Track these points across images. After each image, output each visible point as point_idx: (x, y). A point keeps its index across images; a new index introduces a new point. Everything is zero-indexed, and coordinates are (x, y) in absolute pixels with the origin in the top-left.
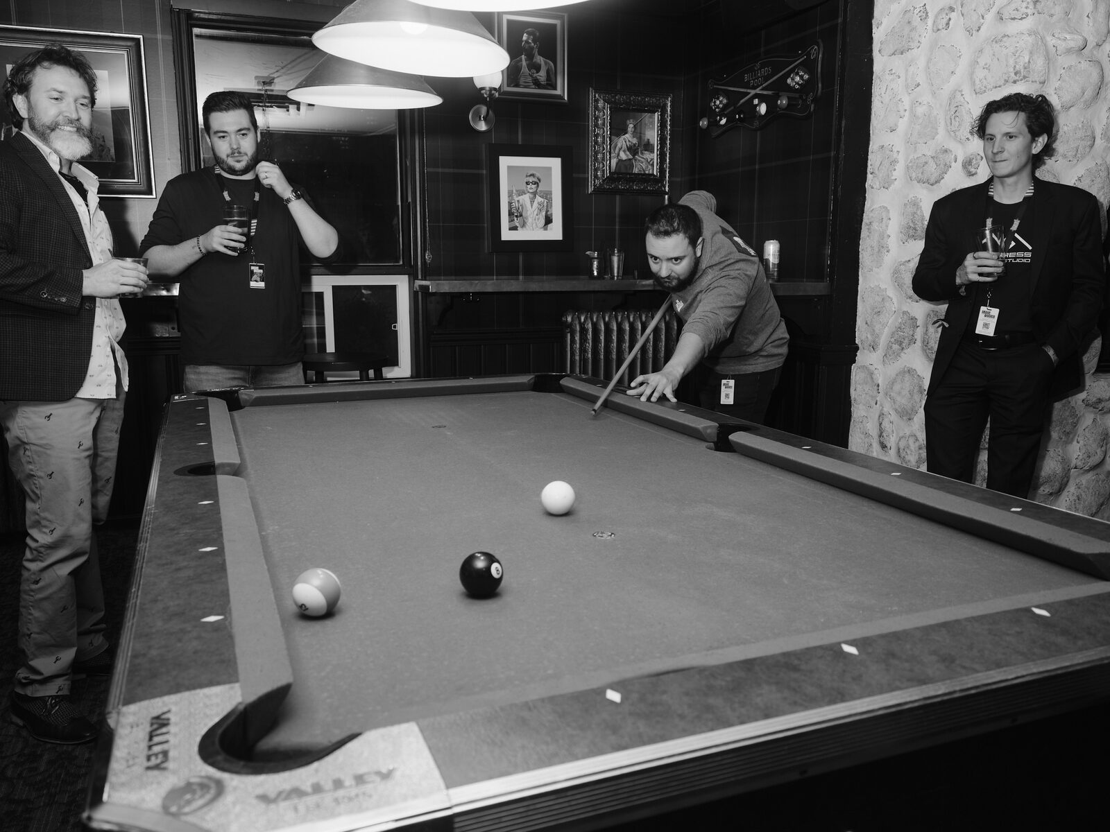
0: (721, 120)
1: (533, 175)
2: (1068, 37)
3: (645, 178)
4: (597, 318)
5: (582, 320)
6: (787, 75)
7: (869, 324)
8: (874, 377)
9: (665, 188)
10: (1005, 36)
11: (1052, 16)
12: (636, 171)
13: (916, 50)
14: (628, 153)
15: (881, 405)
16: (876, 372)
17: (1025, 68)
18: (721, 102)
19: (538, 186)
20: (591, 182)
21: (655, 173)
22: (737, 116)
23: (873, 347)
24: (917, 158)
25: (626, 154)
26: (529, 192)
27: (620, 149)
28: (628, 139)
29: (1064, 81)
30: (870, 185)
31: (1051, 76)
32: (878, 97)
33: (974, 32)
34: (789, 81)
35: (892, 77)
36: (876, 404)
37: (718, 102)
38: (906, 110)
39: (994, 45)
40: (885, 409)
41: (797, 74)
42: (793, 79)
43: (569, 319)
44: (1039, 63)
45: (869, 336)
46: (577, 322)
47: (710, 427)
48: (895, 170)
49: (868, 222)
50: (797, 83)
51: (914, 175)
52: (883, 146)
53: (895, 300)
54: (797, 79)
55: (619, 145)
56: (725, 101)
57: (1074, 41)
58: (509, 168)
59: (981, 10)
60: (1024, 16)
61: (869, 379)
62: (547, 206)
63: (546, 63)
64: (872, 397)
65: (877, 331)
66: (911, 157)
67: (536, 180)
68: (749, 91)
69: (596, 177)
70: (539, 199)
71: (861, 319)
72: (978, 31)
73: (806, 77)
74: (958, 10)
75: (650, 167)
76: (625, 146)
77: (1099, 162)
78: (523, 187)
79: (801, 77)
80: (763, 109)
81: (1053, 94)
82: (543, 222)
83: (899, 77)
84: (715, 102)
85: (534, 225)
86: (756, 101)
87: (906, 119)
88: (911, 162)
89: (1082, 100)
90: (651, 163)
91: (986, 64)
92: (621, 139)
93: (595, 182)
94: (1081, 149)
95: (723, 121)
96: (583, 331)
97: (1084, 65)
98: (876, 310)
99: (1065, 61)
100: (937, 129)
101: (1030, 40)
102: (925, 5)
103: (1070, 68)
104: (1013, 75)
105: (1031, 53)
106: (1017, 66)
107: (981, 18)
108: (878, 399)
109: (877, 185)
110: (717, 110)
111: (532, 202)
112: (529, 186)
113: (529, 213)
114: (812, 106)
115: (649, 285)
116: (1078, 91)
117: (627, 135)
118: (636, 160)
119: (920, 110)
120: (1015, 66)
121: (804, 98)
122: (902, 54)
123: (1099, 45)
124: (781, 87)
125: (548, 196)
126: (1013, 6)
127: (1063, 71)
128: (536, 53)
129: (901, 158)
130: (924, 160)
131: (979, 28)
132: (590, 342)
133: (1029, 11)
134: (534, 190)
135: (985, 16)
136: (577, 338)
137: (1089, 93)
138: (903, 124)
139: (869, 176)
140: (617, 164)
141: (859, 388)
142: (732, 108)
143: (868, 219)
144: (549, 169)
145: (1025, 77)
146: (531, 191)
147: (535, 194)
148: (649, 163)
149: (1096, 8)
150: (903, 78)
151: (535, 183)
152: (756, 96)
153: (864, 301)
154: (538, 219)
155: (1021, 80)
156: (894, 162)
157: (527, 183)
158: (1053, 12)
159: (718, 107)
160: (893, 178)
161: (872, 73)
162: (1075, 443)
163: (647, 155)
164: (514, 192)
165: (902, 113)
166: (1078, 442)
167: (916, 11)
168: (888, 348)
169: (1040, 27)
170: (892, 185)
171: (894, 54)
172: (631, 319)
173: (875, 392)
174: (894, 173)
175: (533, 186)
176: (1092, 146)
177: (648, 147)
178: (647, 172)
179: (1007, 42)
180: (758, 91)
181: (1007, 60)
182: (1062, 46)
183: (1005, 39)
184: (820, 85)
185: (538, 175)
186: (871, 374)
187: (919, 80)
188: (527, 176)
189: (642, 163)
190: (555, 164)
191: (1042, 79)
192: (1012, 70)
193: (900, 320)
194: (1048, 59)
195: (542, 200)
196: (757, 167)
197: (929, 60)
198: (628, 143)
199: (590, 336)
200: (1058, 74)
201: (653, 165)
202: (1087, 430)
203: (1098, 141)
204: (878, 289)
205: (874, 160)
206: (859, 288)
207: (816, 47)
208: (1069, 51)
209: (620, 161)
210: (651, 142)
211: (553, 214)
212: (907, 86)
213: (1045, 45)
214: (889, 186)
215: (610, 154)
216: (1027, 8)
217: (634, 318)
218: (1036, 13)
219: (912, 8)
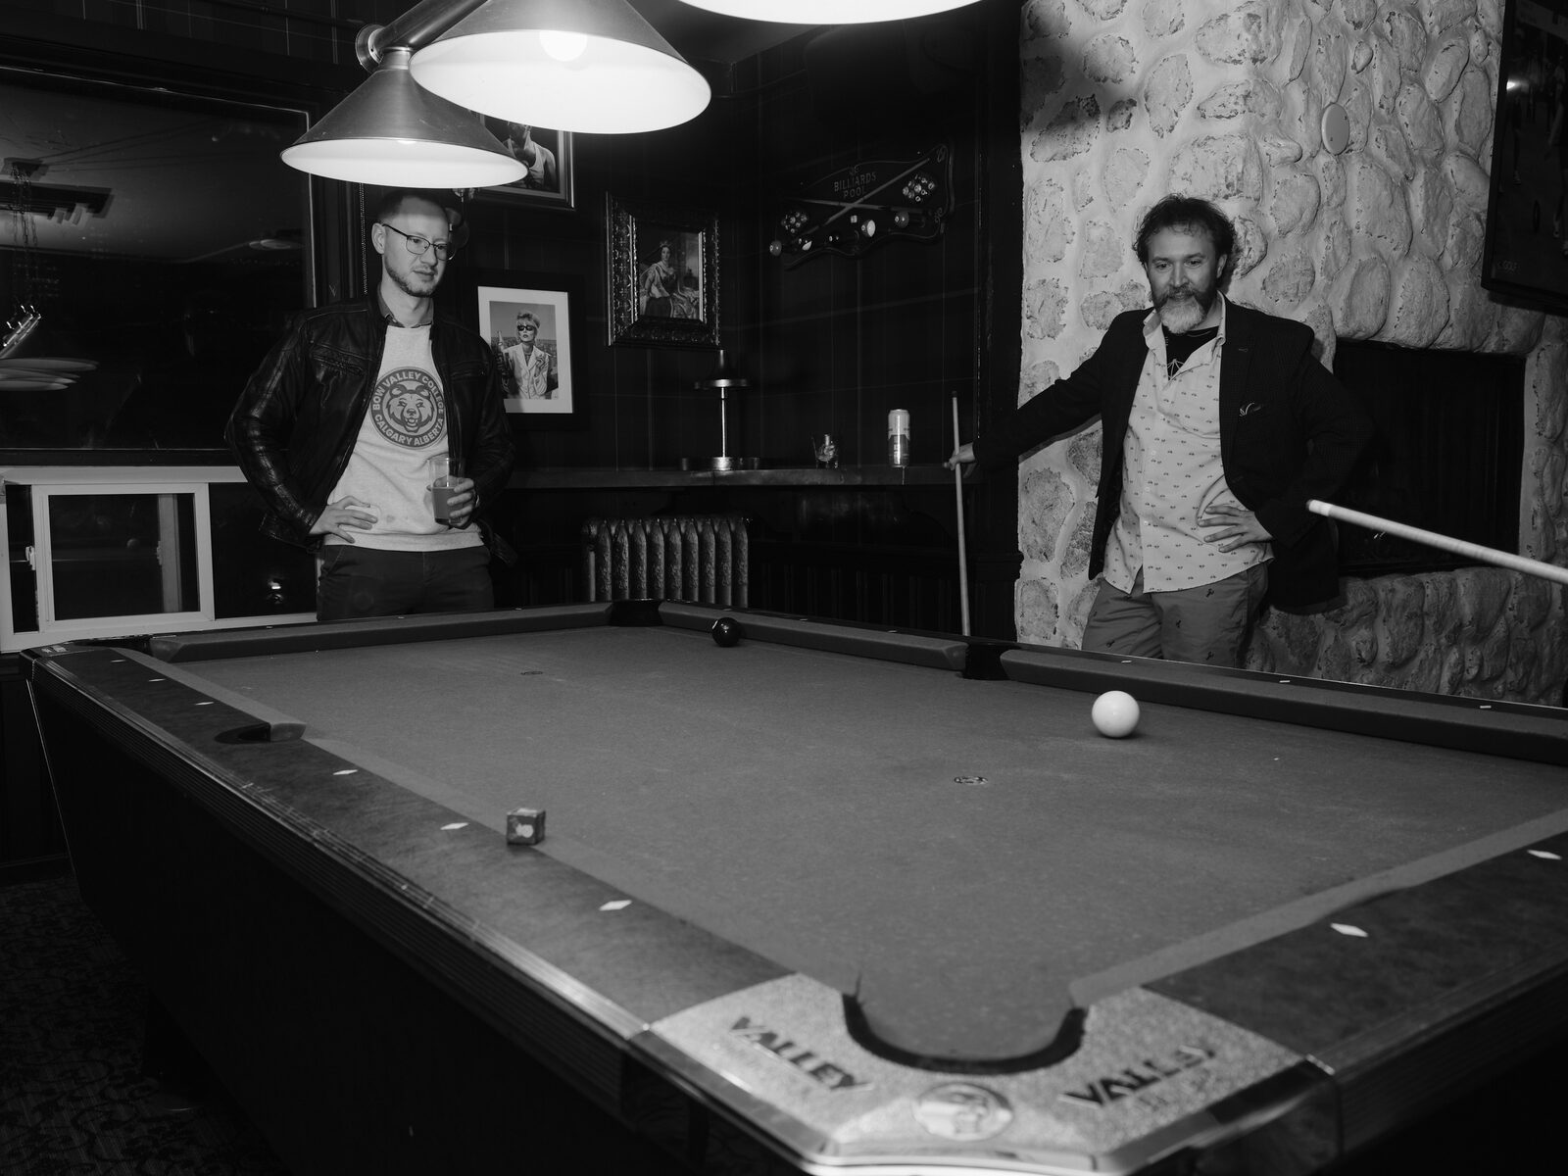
0: (803, 243)
1: (528, 316)
2: (1282, 143)
3: (688, 325)
4: (634, 528)
5: (613, 531)
6: (904, 183)
7: (1037, 522)
8: (1050, 595)
9: (714, 340)
10: (1209, 138)
11: (1263, 115)
12: (674, 314)
13: (1084, 154)
14: (663, 289)
15: (1063, 634)
16: (1052, 588)
17: (1239, 180)
18: (798, 220)
19: (535, 333)
20: (612, 330)
21: (701, 319)
22: (831, 239)
23: (1045, 555)
24: (1095, 296)
25: (660, 291)
26: (522, 341)
27: (652, 282)
28: (660, 269)
29: (1280, 199)
30: (1028, 334)
31: (1266, 192)
32: (1034, 216)
33: (1165, 132)
34: (905, 191)
35: (1052, 188)
36: (1054, 633)
37: (793, 220)
38: (1074, 233)
39: (1196, 149)
40: (1069, 639)
41: (918, 182)
42: (911, 189)
43: (594, 530)
44: (1253, 174)
45: (1038, 539)
46: (607, 535)
47: (956, 648)
48: (1063, 312)
49: (1029, 382)
50: (919, 194)
51: (1091, 319)
52: (1044, 281)
53: (1073, 488)
54: (919, 188)
55: (650, 276)
56: (804, 219)
57: (1288, 149)
58: (493, 304)
59: (1174, 105)
60: (1233, 114)
61: (1043, 599)
62: (550, 363)
63: (542, 153)
64: (1048, 623)
65: (1050, 532)
66: (1086, 295)
67: (531, 323)
68: (842, 204)
69: (619, 321)
70: (537, 352)
71: (1025, 516)
72: (1171, 131)
73: (931, 186)
74: (1140, 104)
75: (693, 310)
76: (657, 279)
77: (1322, 304)
78: (514, 333)
79: (924, 186)
80: (871, 228)
81: (1269, 214)
82: (543, 386)
83: (1062, 190)
84: (788, 220)
85: (531, 391)
86: (854, 219)
87: (1074, 244)
88: (1086, 301)
89: (1300, 224)
90: (695, 304)
91: (1186, 174)
92: (651, 268)
93: (617, 330)
94: (1301, 286)
95: (807, 246)
96: (616, 548)
97: (1300, 180)
98: (1047, 503)
99: (1279, 174)
100: (1120, 258)
101: (1243, 144)
102: (1093, 95)
103: (1285, 182)
104: (1224, 188)
105: (1244, 161)
106: (1230, 177)
107: (1174, 114)
108: (1057, 625)
109: (1038, 333)
110: (793, 230)
111: (527, 356)
112: (522, 333)
113: (523, 372)
114: (942, 225)
115: (705, 479)
116: (1296, 212)
117: (661, 263)
118: (673, 299)
119: (1096, 233)
120: (1226, 177)
121: (930, 214)
122: (1065, 158)
123: (1313, 157)
124: (893, 200)
125: (550, 347)
126: (1219, 100)
127: (1278, 186)
128: (529, 137)
129: (1071, 296)
130: (1104, 298)
131: (1173, 127)
132: (627, 562)
133: (1239, 108)
134: (530, 338)
135: (1180, 113)
136: (608, 559)
137: (1307, 216)
138: (1071, 252)
139: (1025, 322)
140: (648, 303)
141: (1028, 612)
142: (817, 228)
143: (1029, 379)
144: (551, 309)
145: (1238, 191)
146: (525, 340)
147: (531, 344)
148: (695, 303)
149: (1307, 109)
150: (1067, 191)
151: (532, 328)
152: (853, 212)
153: (1028, 492)
154: (537, 382)
155: (1235, 195)
156: (1061, 302)
157: (520, 328)
158: (1264, 111)
159: (793, 226)
160: (1062, 323)
161: (1021, 184)
162: (1316, 669)
163: (689, 293)
164: (501, 340)
165: (1069, 237)
166: (1320, 669)
167: (1083, 104)
168: (1067, 555)
169: (1251, 130)
170: (1061, 334)
171: (1052, 159)
172: (683, 530)
173: (1053, 617)
174: (1063, 317)
175: (529, 333)
176: (1312, 283)
177: (691, 281)
178: (689, 317)
179: (1213, 146)
180: (856, 204)
181: (1215, 169)
182: (1276, 155)
183: (1210, 142)
184: (953, 199)
185: (535, 316)
186: (1046, 591)
187: (1091, 193)
188: (519, 317)
189: (683, 303)
190: (559, 301)
191: (1257, 194)
192: (1223, 181)
193: (1083, 515)
194: (1263, 171)
195: (543, 353)
196: (859, 310)
197: (1105, 168)
198: (662, 273)
199: (626, 556)
200: (1273, 189)
201: (697, 307)
202: (1329, 652)
203: (1319, 277)
204: (1048, 474)
205: (1031, 299)
206: (1019, 474)
207: (944, 147)
208: (1283, 162)
209: (652, 300)
210: (695, 275)
211: (559, 376)
212: (1075, 202)
213: (1258, 152)
214: (1056, 333)
215: (638, 289)
216: (1236, 103)
217: (686, 527)
218: (1247, 111)
219: (1076, 100)
